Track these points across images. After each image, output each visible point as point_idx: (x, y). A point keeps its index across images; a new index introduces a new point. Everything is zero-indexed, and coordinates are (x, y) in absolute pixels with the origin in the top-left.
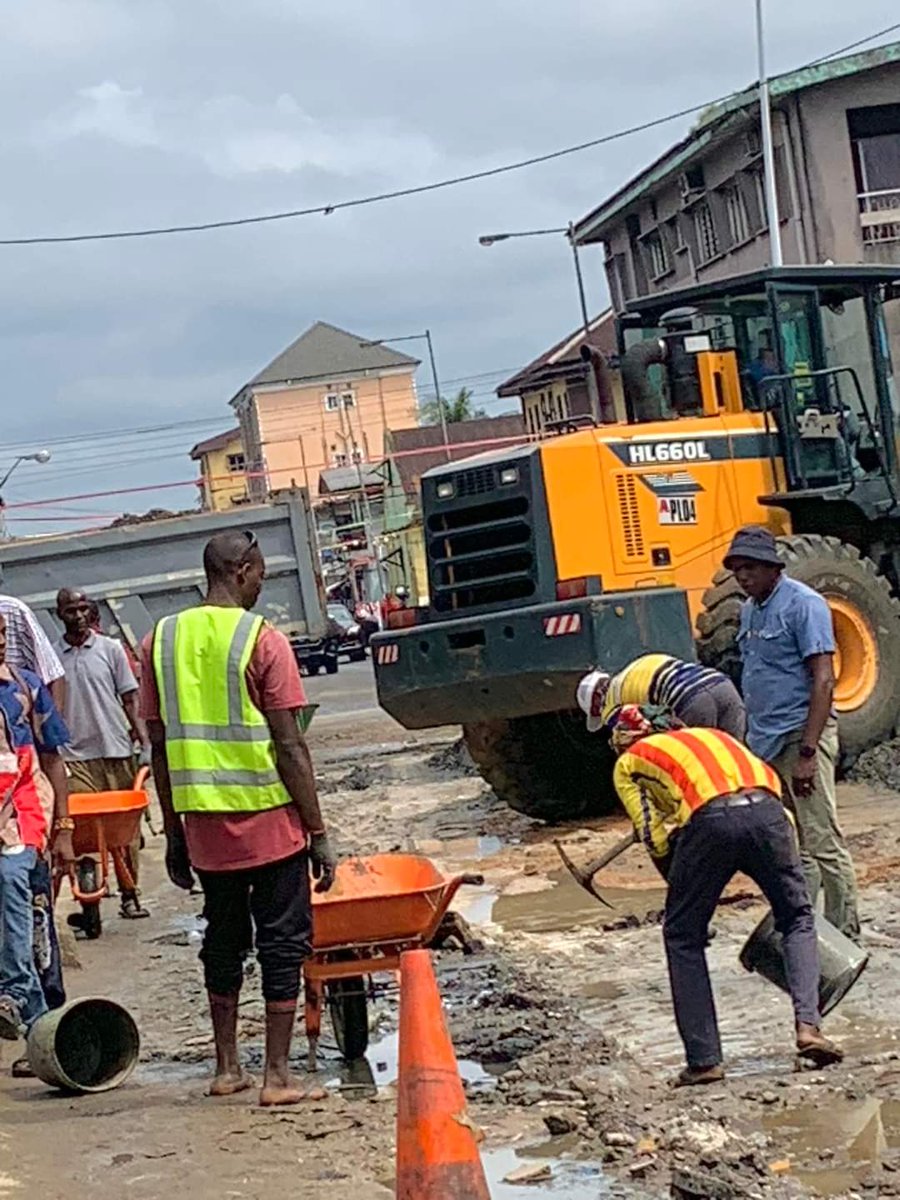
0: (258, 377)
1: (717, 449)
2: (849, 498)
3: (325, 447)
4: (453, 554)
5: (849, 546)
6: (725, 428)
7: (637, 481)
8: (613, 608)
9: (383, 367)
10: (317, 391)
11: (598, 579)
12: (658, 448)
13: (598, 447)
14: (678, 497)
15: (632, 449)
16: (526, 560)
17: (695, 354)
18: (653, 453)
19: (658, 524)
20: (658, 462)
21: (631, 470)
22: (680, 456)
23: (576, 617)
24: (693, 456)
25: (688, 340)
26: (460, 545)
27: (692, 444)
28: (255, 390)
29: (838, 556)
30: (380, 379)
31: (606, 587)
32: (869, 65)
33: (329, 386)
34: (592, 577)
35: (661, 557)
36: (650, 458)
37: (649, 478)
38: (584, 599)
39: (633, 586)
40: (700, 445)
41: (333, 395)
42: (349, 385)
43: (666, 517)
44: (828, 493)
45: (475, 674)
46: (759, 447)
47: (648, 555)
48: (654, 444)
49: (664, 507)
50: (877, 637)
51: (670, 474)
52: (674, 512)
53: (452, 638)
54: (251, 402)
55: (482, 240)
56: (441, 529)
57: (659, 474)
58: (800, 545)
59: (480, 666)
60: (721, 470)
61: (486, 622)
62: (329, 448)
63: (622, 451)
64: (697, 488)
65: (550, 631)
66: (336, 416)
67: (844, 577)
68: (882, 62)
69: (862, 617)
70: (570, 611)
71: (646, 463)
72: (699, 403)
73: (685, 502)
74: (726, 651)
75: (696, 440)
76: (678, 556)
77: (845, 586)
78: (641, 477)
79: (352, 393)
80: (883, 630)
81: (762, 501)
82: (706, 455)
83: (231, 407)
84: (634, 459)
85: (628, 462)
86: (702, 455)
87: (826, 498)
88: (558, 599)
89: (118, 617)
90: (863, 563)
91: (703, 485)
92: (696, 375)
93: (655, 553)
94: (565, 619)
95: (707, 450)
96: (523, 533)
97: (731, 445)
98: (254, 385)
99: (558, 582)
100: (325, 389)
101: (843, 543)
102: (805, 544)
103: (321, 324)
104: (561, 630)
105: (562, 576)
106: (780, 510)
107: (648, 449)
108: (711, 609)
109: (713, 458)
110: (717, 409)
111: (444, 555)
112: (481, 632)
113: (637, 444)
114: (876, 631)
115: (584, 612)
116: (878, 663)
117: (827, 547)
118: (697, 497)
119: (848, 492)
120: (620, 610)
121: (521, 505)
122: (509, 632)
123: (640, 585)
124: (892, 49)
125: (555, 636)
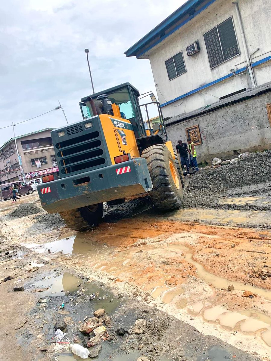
7: (117, 131)
14: (124, 137)
18: (117, 124)
19: (122, 143)
20: (118, 127)
21: (115, 128)
22: (121, 126)
23: (129, 167)
25: (108, 101)
27: (122, 124)
38: (129, 161)
45: (85, 192)
46: (130, 127)
47: (122, 152)
48: (117, 122)
49: (122, 139)
51: (121, 131)
52: (123, 141)
53: (74, 181)
57: (119, 130)
59: (88, 189)
60: (127, 131)
61: (90, 174)
63: (113, 122)
65: (118, 173)
70: (126, 165)
85: (114, 125)
86: (124, 127)
91: (126, 135)
93: (124, 152)
94: (123, 168)
97: (127, 126)
104: (123, 172)
109: (126, 128)
112: (88, 177)
113: (115, 121)
115: (131, 165)
118: (126, 138)
120: (139, 164)
121: (96, 134)
122: (101, 176)
125: (121, 174)
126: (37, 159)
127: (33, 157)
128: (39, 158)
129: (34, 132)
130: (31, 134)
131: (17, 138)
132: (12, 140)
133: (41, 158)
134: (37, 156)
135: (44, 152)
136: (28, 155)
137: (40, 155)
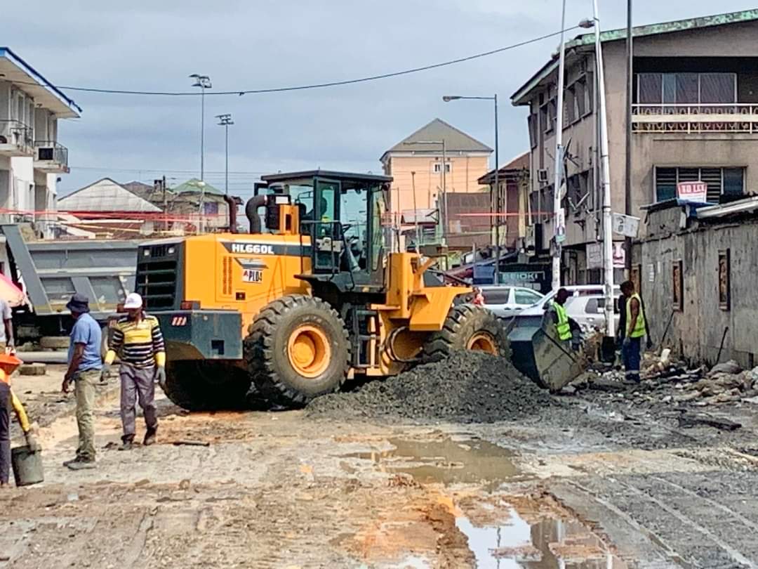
0: (396, 147)
1: (278, 250)
2: (332, 281)
3: (429, 194)
4: (149, 282)
5: (326, 303)
6: (285, 241)
7: (234, 261)
8: (203, 317)
9: (471, 151)
10: (429, 160)
11: (199, 303)
12: (247, 247)
13: (216, 243)
14: (254, 271)
15: (234, 246)
16: (171, 290)
17: (279, 205)
18: (244, 248)
19: (241, 280)
20: (246, 253)
21: (231, 255)
22: (259, 251)
23: (185, 319)
24: (265, 252)
25: (277, 198)
26: (152, 278)
27: (265, 247)
28: (392, 155)
29: (318, 306)
30: (468, 157)
31: (202, 307)
32: (642, 34)
33: (437, 158)
34: (196, 302)
35: (240, 296)
36: (242, 250)
37: (239, 259)
38: (190, 311)
39: (220, 308)
40: (270, 248)
41: (438, 164)
42: (449, 159)
43: (246, 278)
44: (322, 278)
46: (302, 252)
47: (234, 295)
48: (245, 244)
49: (246, 273)
50: (332, 346)
51: (251, 259)
52: (250, 277)
54: (390, 162)
55: (444, 98)
56: (144, 270)
57: (246, 258)
58: (300, 300)
60: (279, 259)
62: (432, 195)
63: (228, 246)
64: (264, 267)
65: (174, 323)
66: (438, 176)
67: (319, 317)
68: (649, 33)
69: (326, 336)
70: (183, 315)
71: (240, 253)
72: (278, 228)
73: (257, 273)
74: (257, 343)
75: (268, 245)
76: (250, 297)
77: (319, 321)
78: (236, 259)
79: (450, 164)
80: (336, 343)
81: (296, 277)
82: (272, 253)
83: (380, 162)
84: (234, 250)
85: (230, 251)
86: (270, 252)
87: (320, 279)
88: (181, 309)
89: (124, 286)
90: (332, 312)
91: (268, 266)
92: (278, 214)
93: (238, 295)
94: (180, 319)
95: (273, 250)
96: (172, 277)
97: (286, 249)
98: (392, 151)
99: (185, 301)
100: (434, 159)
101: (323, 301)
102: (303, 300)
103: (438, 120)
104: (178, 324)
105: (187, 299)
106: (306, 282)
107: (242, 246)
108: (255, 322)
109: (276, 254)
110: (285, 231)
111: (144, 282)
113: (236, 244)
114: (332, 343)
115: (188, 316)
116: (331, 358)
117: (314, 302)
118: (264, 271)
119: (331, 278)
120: (206, 318)
123: (225, 308)
124: (656, 27)
125: (176, 326)
126: (689, 173)
127: (673, 155)
128: (706, 171)
129: (712, 17)
130: (690, 25)
131: (606, 38)
132: (579, 42)
133: (716, 171)
134: (693, 155)
135: (740, 137)
136: (647, 140)
137: (716, 154)
